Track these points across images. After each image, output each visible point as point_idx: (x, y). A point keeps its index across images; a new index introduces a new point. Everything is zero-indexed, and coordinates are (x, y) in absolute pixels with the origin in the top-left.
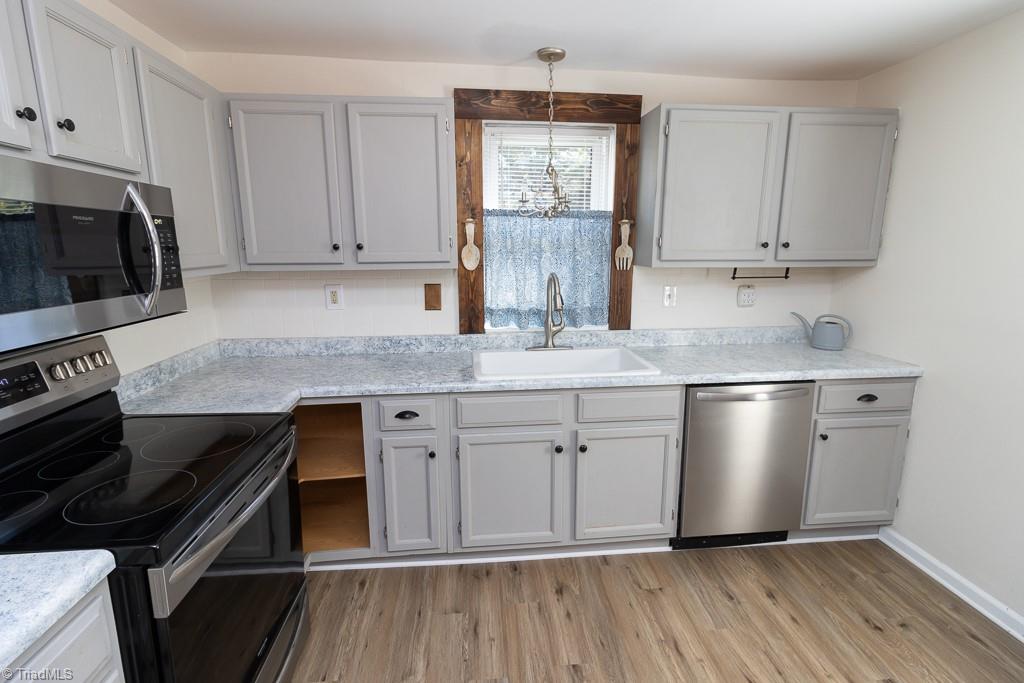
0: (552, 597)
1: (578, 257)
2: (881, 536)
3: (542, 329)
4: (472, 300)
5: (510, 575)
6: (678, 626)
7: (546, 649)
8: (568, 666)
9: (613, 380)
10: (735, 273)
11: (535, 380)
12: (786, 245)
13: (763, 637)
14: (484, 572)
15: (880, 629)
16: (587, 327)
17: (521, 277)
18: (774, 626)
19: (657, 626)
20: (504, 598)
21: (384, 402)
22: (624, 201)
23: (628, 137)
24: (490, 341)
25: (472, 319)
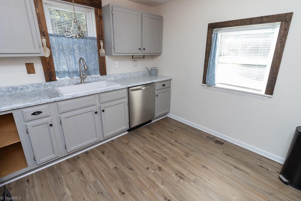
0: (102, 155)
1: (88, 53)
2: (168, 116)
3: (79, 77)
4: (49, 69)
5: (86, 155)
6: (136, 148)
7: (106, 167)
8: (113, 168)
9: (109, 89)
10: (133, 57)
11: (86, 92)
12: (144, 49)
13: (153, 143)
14: (77, 158)
15: (172, 132)
16: (94, 75)
17: (68, 60)
18: (154, 140)
19: (131, 150)
20: (87, 161)
21: (25, 110)
22: (100, 34)
23: (99, 13)
24: (59, 83)
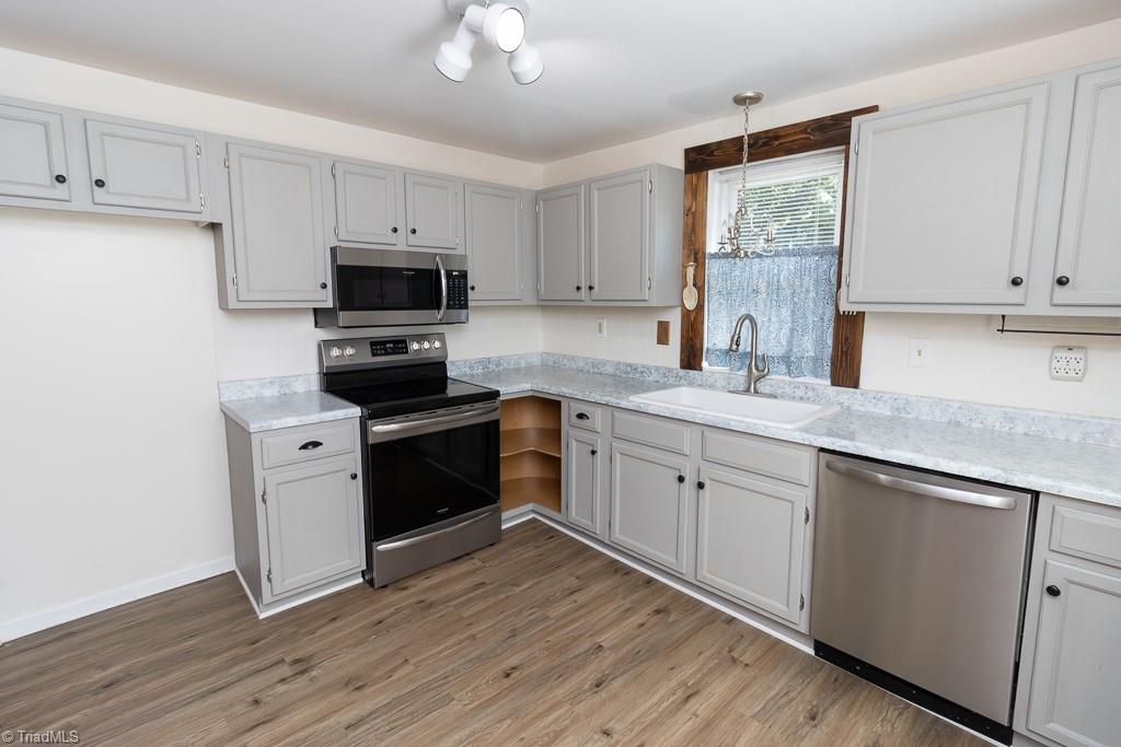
0: (648, 610)
4: (692, 338)
5: (641, 582)
6: (719, 689)
7: (598, 627)
8: (596, 643)
10: (1003, 324)
12: (1063, 281)
16: (809, 379)
19: (699, 675)
20: (615, 590)
21: (572, 403)
24: (706, 379)
25: (691, 357)
